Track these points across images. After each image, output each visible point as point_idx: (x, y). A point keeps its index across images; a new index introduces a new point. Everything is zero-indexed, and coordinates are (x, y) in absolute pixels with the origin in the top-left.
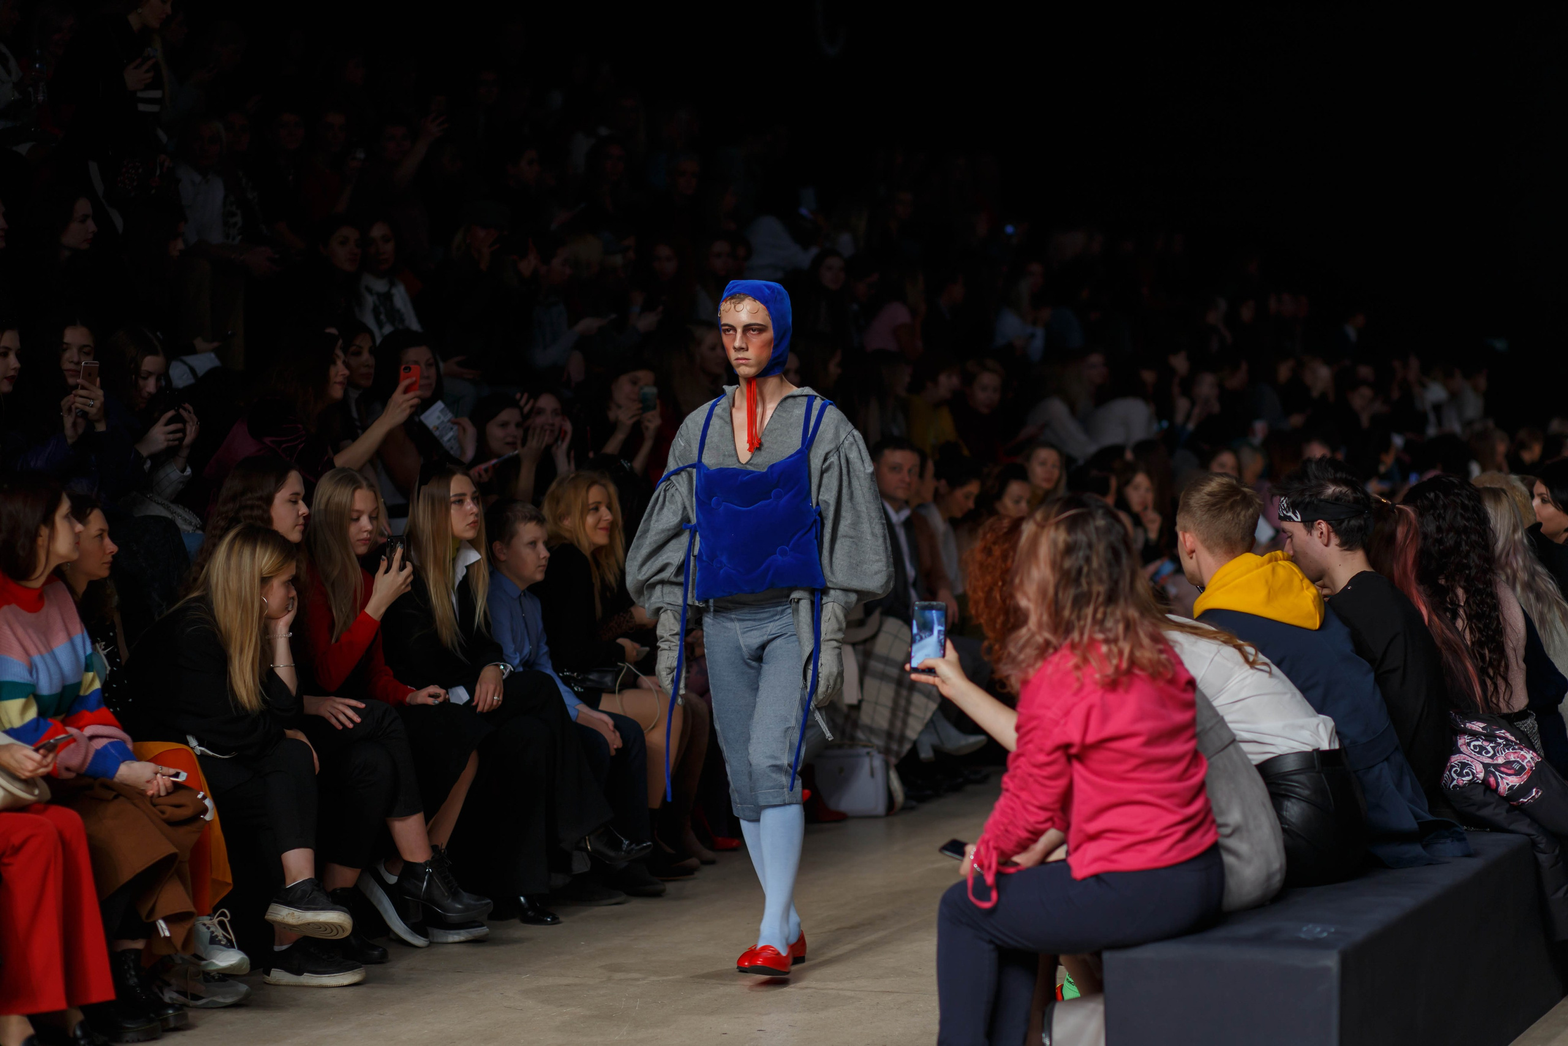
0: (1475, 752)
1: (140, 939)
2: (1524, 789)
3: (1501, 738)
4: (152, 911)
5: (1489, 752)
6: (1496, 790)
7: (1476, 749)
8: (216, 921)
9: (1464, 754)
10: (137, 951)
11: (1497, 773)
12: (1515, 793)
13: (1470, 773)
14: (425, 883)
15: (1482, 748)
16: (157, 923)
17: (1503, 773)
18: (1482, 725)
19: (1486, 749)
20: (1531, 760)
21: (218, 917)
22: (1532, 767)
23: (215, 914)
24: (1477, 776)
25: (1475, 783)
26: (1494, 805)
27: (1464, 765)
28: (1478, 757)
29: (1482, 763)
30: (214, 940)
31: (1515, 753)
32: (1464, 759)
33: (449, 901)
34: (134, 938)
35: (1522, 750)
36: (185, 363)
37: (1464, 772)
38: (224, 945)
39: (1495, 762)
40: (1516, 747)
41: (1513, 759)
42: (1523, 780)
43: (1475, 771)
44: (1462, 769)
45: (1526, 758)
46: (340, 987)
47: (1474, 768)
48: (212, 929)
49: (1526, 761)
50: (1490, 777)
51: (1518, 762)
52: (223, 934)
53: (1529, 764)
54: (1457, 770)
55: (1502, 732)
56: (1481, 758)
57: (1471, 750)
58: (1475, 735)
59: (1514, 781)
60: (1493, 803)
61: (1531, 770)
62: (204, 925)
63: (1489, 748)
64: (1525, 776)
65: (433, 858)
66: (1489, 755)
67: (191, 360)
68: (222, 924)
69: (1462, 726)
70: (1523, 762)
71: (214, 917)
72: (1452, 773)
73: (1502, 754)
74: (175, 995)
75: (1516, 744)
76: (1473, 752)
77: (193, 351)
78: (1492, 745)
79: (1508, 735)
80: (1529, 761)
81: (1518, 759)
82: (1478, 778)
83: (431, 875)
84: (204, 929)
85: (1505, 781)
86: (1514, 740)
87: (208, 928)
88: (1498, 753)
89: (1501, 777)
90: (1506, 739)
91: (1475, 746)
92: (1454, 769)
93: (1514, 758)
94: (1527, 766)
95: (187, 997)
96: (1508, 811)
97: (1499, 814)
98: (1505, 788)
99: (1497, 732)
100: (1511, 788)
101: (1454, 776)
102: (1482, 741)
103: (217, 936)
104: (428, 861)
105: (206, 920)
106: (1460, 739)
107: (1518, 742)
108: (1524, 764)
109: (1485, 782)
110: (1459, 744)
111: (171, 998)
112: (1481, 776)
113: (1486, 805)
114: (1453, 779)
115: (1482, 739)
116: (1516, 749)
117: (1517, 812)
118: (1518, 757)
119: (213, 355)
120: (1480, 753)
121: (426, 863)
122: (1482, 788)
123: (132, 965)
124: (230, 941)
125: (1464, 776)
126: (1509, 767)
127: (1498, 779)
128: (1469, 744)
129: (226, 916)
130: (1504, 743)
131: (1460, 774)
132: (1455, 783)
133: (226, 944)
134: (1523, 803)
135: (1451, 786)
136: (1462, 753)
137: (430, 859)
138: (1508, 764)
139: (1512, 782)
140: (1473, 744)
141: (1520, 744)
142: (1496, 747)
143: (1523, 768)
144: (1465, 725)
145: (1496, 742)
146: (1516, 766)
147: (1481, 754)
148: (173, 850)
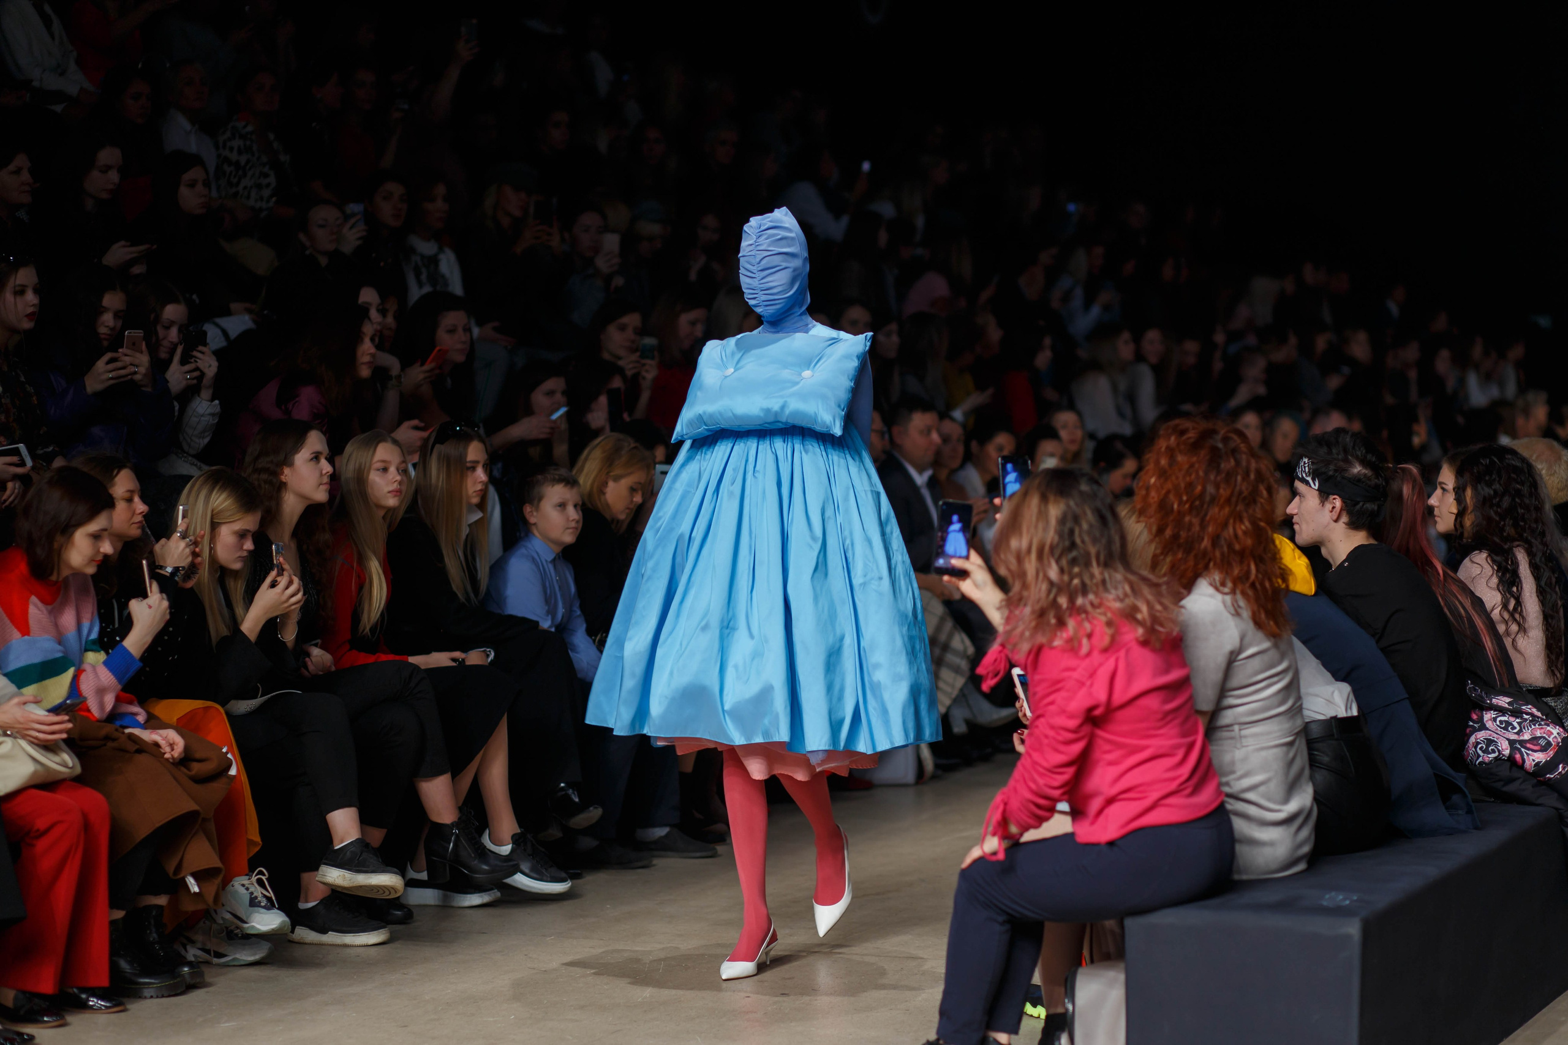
0: (1501, 728)
1: (162, 895)
2: (1551, 765)
3: (1527, 714)
4: (179, 868)
5: (1515, 728)
6: (1521, 767)
7: (1502, 724)
8: (254, 879)
9: (1490, 730)
10: (159, 908)
11: (1523, 750)
12: (1541, 769)
13: (1496, 750)
14: (452, 845)
15: (1508, 724)
16: (186, 879)
17: (1529, 749)
18: (1508, 700)
19: (1512, 725)
20: (1557, 736)
21: (256, 876)
22: (1559, 743)
23: (253, 873)
24: (1503, 753)
25: (1500, 759)
26: (1521, 780)
27: (1490, 742)
28: (1504, 733)
29: (1507, 739)
30: (253, 903)
31: (1542, 728)
32: (1490, 736)
33: (475, 862)
34: (157, 893)
35: (1549, 726)
36: (218, 325)
37: (1490, 749)
38: (264, 907)
39: (1521, 738)
40: (1543, 723)
41: (1539, 735)
42: (1549, 757)
43: (1500, 748)
44: (1488, 746)
45: (1552, 733)
46: (365, 946)
47: (1500, 745)
48: (252, 889)
49: (1553, 736)
50: (1516, 754)
51: (1544, 738)
52: (262, 893)
53: (1555, 740)
54: (1482, 747)
55: (1529, 707)
56: (1507, 734)
57: (1497, 725)
58: (1501, 711)
59: (1540, 757)
60: (1519, 778)
61: (1558, 745)
62: (243, 885)
63: (1515, 724)
64: (1552, 752)
65: (459, 819)
66: (1515, 731)
67: (224, 322)
68: (260, 882)
69: (1488, 702)
70: (1549, 737)
71: (252, 876)
72: (1478, 749)
73: (1528, 729)
74: (199, 953)
75: (1542, 720)
76: (1499, 728)
77: (228, 313)
78: (1518, 720)
79: (1534, 711)
80: (1555, 737)
81: (1545, 735)
82: (1504, 755)
83: (457, 836)
84: (242, 890)
85: (1531, 758)
86: (1541, 715)
87: (247, 889)
88: (1524, 728)
89: (1526, 752)
90: (1532, 715)
91: (1501, 722)
92: (1480, 746)
93: (1541, 733)
94: (1554, 741)
95: (210, 955)
96: (1533, 787)
97: (1526, 789)
98: (1531, 764)
99: (1523, 707)
100: (1537, 764)
101: (1480, 752)
102: (1508, 716)
103: (256, 897)
104: (455, 822)
105: (244, 880)
106: (1486, 714)
107: (1544, 717)
108: (1551, 739)
109: (1511, 758)
110: (1485, 719)
111: (195, 956)
112: (1507, 752)
113: (1512, 780)
114: (1479, 756)
115: (1508, 714)
116: (1542, 725)
117: (1544, 787)
118: (1544, 733)
119: (247, 318)
120: (1505, 729)
121: (452, 824)
122: (1508, 764)
123: (152, 922)
124: (269, 899)
125: (1490, 753)
126: (1535, 742)
127: (1524, 755)
128: (1495, 719)
129: (264, 875)
130: (1530, 719)
131: (1486, 751)
132: (1480, 759)
133: (266, 904)
134: (1550, 779)
135: (1477, 762)
136: (1487, 729)
137: (456, 820)
138: (1534, 740)
139: (1538, 758)
140: (1499, 719)
141: (1547, 720)
142: (1523, 722)
143: (1549, 744)
144: (1491, 700)
145: (1522, 718)
146: (1543, 742)
147: (1507, 730)
148: (196, 807)
